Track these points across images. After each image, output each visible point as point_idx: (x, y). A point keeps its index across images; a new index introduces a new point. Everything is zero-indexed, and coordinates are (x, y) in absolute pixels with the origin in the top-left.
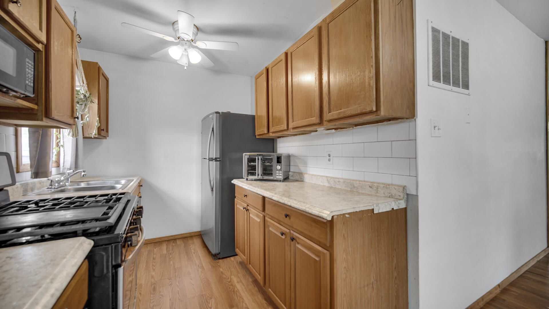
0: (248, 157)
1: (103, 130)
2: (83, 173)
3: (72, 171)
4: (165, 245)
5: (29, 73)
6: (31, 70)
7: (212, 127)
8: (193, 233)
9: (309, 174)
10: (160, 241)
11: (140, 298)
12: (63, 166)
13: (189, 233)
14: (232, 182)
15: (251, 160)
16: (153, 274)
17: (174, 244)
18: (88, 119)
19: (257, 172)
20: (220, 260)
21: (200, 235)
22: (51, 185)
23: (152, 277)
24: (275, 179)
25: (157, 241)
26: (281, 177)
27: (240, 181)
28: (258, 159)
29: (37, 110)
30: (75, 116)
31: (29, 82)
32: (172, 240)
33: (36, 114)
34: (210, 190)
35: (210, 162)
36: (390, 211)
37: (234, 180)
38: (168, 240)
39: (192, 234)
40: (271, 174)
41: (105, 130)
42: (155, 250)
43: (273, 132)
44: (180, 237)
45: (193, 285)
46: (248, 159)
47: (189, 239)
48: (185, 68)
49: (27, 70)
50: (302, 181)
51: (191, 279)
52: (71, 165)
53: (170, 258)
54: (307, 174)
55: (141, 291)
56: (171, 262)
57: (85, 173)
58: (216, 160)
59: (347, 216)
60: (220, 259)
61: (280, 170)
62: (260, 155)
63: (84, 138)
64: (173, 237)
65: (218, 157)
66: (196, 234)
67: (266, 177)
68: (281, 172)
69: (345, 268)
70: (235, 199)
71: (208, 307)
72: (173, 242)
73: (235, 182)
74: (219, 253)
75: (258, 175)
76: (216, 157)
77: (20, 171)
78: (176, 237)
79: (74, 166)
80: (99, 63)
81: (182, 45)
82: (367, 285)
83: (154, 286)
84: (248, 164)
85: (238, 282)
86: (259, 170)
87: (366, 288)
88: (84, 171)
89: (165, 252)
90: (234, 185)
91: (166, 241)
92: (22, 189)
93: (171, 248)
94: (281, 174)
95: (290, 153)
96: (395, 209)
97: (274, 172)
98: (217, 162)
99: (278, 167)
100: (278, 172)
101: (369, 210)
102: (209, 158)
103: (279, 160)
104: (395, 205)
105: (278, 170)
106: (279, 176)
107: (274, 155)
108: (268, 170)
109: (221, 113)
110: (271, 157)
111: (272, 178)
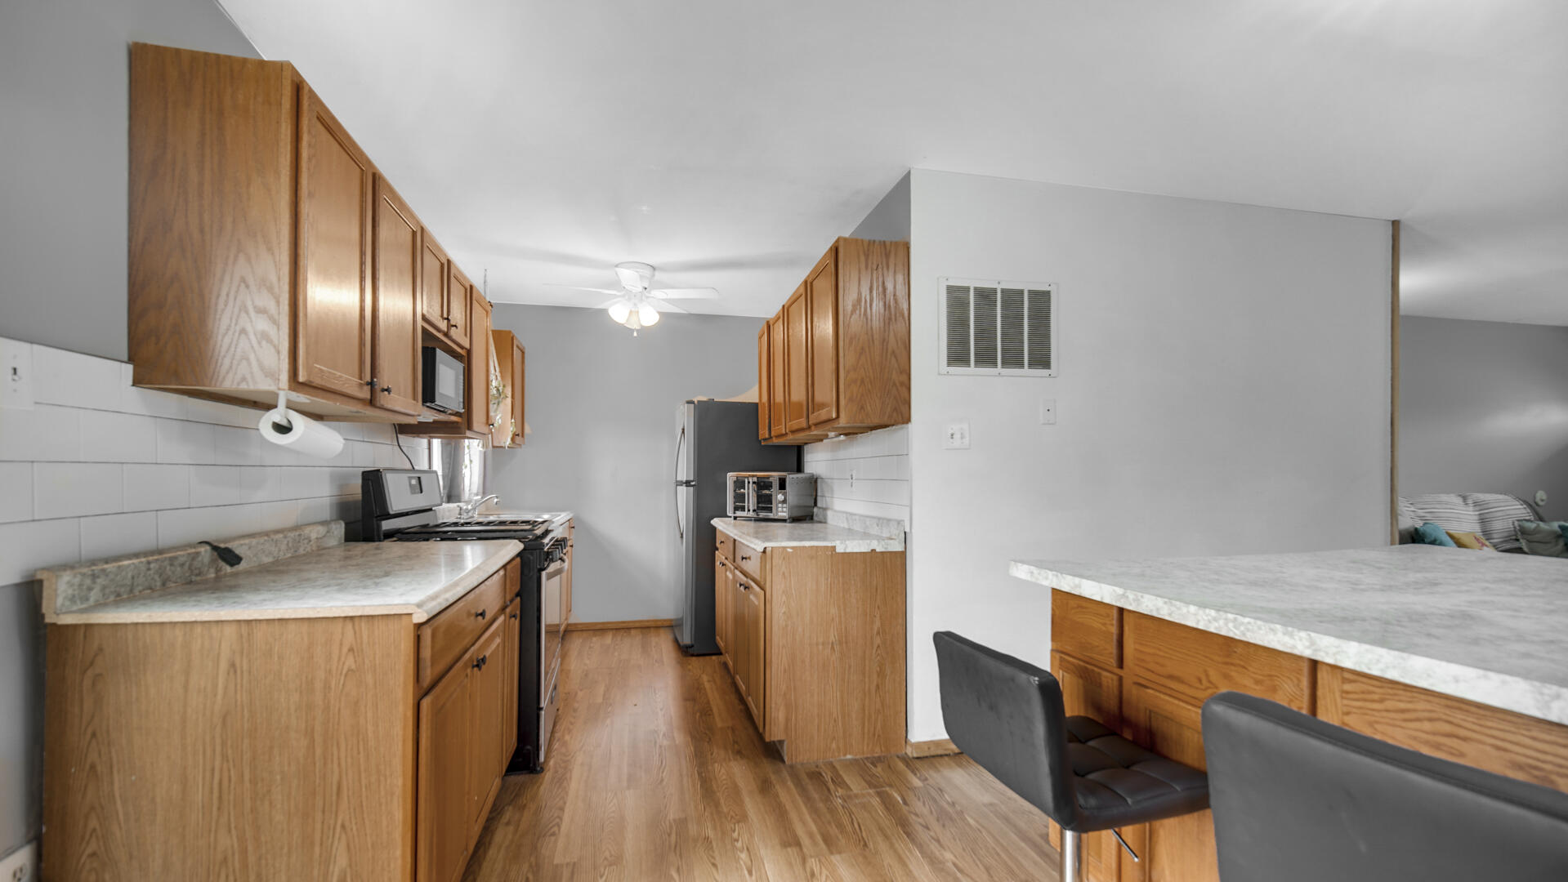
0: (735, 479)
1: (518, 435)
2: (496, 500)
3: (479, 497)
7: (681, 427)
8: (660, 621)
9: (835, 511)
12: (470, 490)
13: (653, 621)
14: (712, 522)
15: (739, 484)
18: (500, 421)
19: (746, 504)
20: (694, 658)
21: (672, 626)
22: (460, 514)
24: (776, 517)
25: (598, 627)
26: (785, 514)
27: (722, 521)
28: (749, 482)
29: (459, 423)
30: (490, 423)
31: (461, 398)
33: (456, 428)
34: (679, 536)
35: (678, 487)
36: (869, 552)
37: (715, 519)
39: (659, 624)
40: (770, 510)
41: (520, 435)
43: (778, 436)
44: (637, 625)
46: (734, 482)
47: (652, 629)
48: (635, 334)
50: (825, 523)
52: (478, 488)
54: (832, 509)
56: (616, 654)
58: (688, 483)
59: (789, 550)
60: (693, 655)
61: (784, 502)
62: (753, 476)
63: (493, 447)
65: (692, 479)
66: (666, 624)
67: (762, 515)
68: (785, 505)
69: (784, 613)
70: (717, 552)
73: (715, 522)
74: (692, 646)
75: (749, 510)
76: (688, 479)
78: (631, 625)
79: (481, 491)
80: (513, 331)
81: (629, 299)
82: (823, 644)
84: (735, 491)
85: (709, 681)
86: (751, 501)
87: (821, 647)
88: (497, 497)
90: (714, 529)
94: (785, 509)
95: (815, 473)
96: (878, 550)
97: (774, 506)
98: (689, 488)
99: (780, 497)
100: (780, 505)
101: (828, 547)
102: (677, 481)
103: (782, 485)
104: (878, 545)
105: (780, 502)
106: (783, 512)
107: (775, 476)
108: (764, 502)
109: (696, 402)
110: (771, 480)
111: (771, 515)
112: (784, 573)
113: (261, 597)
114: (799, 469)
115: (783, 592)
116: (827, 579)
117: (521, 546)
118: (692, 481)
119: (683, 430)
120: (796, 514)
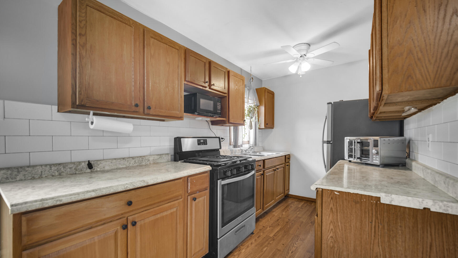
0: (349, 140)
1: (267, 124)
2: (252, 147)
4: (304, 202)
5: (218, 108)
6: (219, 106)
10: (303, 199)
11: (269, 220)
16: (284, 213)
17: (309, 204)
19: (355, 154)
22: (242, 152)
23: (282, 215)
24: (372, 163)
26: (377, 162)
28: (355, 142)
29: (226, 120)
30: (244, 120)
31: (219, 111)
32: (310, 201)
33: (226, 122)
34: (324, 167)
35: (324, 144)
36: (421, 210)
37: (339, 161)
38: (307, 201)
40: (368, 158)
41: (270, 124)
42: (296, 203)
45: (298, 229)
46: (348, 142)
48: (301, 76)
49: (218, 107)
50: (411, 170)
51: (300, 226)
53: (299, 210)
54: (416, 162)
55: (272, 218)
57: (253, 147)
58: (328, 142)
59: (336, 193)
61: (377, 154)
62: (358, 139)
64: (311, 200)
65: (330, 140)
67: (364, 161)
68: (377, 157)
71: (295, 243)
72: (310, 203)
75: (357, 158)
76: (328, 140)
77: (231, 145)
81: (298, 62)
83: (279, 219)
84: (349, 147)
89: (300, 206)
91: (306, 200)
92: (230, 152)
93: (305, 205)
94: (377, 159)
96: (432, 210)
97: (370, 156)
98: (329, 144)
99: (374, 151)
100: (374, 156)
101: (372, 197)
102: (323, 141)
103: (376, 144)
104: (434, 205)
105: (374, 155)
106: (376, 160)
107: (371, 139)
108: (365, 153)
109: (333, 103)
110: (369, 141)
111: (369, 162)
112: (331, 209)
113: (43, 185)
114: (401, 134)
115: (331, 222)
116: (372, 222)
117: (211, 168)
118: (331, 141)
119: (326, 117)
120: (387, 161)
